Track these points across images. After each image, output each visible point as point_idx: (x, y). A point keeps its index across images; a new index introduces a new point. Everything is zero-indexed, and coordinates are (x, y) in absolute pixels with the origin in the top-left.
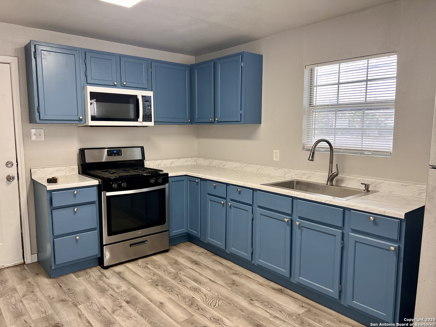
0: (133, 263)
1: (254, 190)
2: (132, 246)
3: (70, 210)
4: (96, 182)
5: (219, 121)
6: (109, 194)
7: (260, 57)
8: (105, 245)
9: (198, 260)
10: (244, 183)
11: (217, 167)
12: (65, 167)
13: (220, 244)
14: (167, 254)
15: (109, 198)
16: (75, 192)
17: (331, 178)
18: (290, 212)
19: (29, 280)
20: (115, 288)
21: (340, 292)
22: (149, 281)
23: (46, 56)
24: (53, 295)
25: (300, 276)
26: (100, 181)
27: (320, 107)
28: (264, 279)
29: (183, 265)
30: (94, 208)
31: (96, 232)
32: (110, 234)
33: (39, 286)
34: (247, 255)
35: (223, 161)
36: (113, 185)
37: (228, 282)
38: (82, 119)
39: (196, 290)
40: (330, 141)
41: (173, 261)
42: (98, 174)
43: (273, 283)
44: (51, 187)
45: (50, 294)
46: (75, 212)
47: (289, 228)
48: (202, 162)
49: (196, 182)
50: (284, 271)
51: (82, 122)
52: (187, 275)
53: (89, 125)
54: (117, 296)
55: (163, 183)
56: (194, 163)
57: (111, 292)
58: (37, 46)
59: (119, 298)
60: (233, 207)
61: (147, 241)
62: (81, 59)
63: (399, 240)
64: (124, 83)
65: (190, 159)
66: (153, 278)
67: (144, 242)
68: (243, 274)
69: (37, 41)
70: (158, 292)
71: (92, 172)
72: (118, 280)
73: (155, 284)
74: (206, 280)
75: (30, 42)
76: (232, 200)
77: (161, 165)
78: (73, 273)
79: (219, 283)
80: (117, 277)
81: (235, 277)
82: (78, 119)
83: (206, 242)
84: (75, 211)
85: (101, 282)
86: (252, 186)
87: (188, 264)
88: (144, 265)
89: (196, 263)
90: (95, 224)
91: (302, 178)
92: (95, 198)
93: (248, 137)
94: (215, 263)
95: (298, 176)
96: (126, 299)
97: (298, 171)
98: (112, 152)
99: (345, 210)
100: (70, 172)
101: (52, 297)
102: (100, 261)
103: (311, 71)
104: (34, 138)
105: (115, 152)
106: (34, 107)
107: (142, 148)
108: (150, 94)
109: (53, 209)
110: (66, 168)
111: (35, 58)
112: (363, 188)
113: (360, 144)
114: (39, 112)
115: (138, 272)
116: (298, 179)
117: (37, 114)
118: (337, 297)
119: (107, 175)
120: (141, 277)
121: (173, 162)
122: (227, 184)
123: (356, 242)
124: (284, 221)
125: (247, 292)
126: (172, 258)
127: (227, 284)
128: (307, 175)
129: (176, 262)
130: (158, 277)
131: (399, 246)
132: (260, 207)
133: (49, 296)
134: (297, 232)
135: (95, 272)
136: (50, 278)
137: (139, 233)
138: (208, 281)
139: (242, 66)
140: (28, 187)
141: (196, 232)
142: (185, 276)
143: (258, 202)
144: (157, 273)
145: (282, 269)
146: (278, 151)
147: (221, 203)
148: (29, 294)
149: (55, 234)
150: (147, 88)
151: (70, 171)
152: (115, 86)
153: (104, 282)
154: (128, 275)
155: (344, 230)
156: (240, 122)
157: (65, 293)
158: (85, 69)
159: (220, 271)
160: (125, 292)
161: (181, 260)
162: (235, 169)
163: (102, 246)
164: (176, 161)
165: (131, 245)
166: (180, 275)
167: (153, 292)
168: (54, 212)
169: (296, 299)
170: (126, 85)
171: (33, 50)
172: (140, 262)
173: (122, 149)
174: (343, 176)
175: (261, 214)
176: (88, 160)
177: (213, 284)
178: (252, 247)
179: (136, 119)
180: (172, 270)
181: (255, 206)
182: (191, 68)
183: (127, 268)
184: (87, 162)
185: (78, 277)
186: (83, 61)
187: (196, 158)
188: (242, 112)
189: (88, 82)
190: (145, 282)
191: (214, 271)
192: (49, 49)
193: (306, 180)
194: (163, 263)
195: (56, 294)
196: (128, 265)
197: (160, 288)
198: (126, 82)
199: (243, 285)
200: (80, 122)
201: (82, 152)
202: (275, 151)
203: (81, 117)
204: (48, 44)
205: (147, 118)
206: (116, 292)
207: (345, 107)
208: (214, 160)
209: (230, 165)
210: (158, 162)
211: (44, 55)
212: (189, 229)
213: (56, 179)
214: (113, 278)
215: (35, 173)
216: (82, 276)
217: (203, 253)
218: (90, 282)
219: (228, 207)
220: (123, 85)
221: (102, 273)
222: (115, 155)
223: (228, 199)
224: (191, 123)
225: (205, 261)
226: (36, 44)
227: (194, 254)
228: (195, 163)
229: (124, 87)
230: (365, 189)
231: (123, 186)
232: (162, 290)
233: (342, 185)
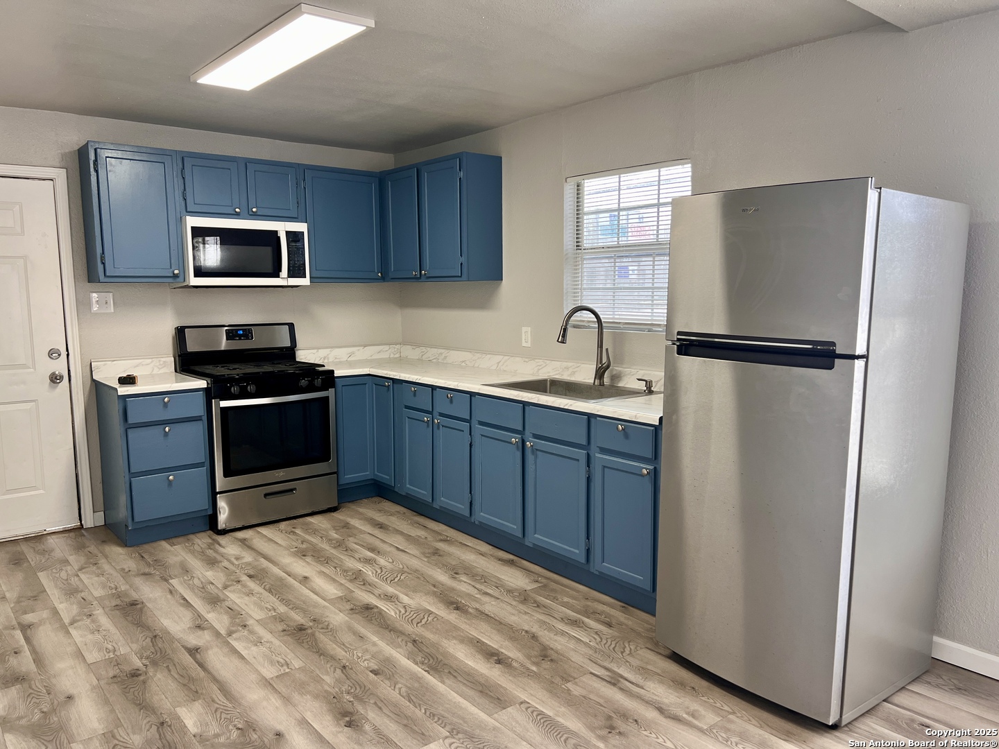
0: (271, 526)
1: (472, 394)
2: (267, 497)
3: (156, 431)
4: (202, 384)
5: (427, 275)
6: (224, 404)
7: (498, 160)
8: (220, 493)
9: (386, 522)
10: (456, 383)
11: (435, 360)
12: (150, 360)
13: (423, 493)
14: (335, 514)
15: (224, 410)
16: (166, 400)
17: (600, 373)
18: (520, 428)
19: (89, 549)
20: (233, 559)
21: (588, 551)
22: (292, 550)
23: (114, 166)
24: (129, 567)
25: (535, 534)
26: (209, 382)
27: (590, 251)
28: (491, 547)
29: (357, 528)
30: (199, 429)
31: (204, 471)
32: (227, 473)
33: (106, 557)
34: (463, 507)
35: (443, 351)
36: (232, 389)
37: (427, 551)
38: (177, 274)
39: (368, 561)
40: (597, 310)
41: (342, 524)
42: (207, 371)
43: (502, 552)
44: (124, 390)
45: (126, 567)
46: (166, 434)
47: (519, 454)
48: (410, 352)
49: (385, 386)
50: (513, 527)
51: (178, 280)
52: (360, 543)
53: (191, 284)
54: (234, 569)
55: (325, 387)
56: (395, 355)
57: (226, 563)
58: (98, 150)
59: (238, 571)
60: (443, 426)
61: (295, 489)
62: (175, 169)
63: (655, 459)
64: (254, 210)
65: (386, 347)
66: (301, 546)
67: (291, 490)
68: (457, 541)
69: (99, 142)
70: (304, 564)
71: (198, 369)
72: (240, 549)
73: (302, 554)
74: (388, 549)
75: (87, 143)
76: (441, 415)
77: (328, 359)
78: (164, 539)
79: (411, 553)
80: (240, 545)
81: (441, 545)
82: (172, 275)
83: (404, 494)
84: (165, 432)
85: (211, 551)
86: (468, 388)
87: (367, 528)
88: (289, 529)
89: (381, 526)
90: (202, 456)
91: (562, 375)
92: (200, 410)
93: (484, 303)
94: (415, 527)
95: (558, 372)
96: (249, 572)
97: (557, 364)
98: (234, 333)
99: (590, 417)
100: (160, 369)
101: (127, 570)
102: (211, 522)
103: (578, 186)
104: (95, 308)
105: (241, 332)
106: (96, 254)
107: (291, 326)
108: (301, 227)
109: (128, 426)
110: (152, 362)
111: (97, 171)
112: (642, 386)
113: (650, 314)
114: (104, 264)
115: (276, 539)
116: (558, 377)
117: (100, 267)
118: (583, 560)
119: (221, 371)
120: (280, 545)
121: (353, 353)
122: (433, 388)
123: (604, 467)
124: (511, 443)
125: (454, 563)
126: (340, 520)
127: (424, 554)
128: (571, 370)
129: (347, 526)
130: (309, 545)
131: (655, 468)
132: (481, 423)
133: (123, 569)
134: (530, 458)
135: (202, 540)
136: (126, 546)
137: (280, 474)
138: (393, 550)
139: (460, 179)
140: (87, 393)
141: (388, 477)
142: (355, 543)
143: (479, 415)
144: (308, 540)
145: (511, 525)
146: (529, 329)
147: (424, 421)
148: (89, 567)
149: (132, 471)
150: (296, 216)
151: (160, 367)
152: (237, 215)
153: (216, 551)
154: (259, 543)
155: (590, 450)
156: (461, 277)
157: (149, 565)
158: (183, 188)
159: (419, 537)
160: (248, 564)
161: (355, 522)
162: (463, 364)
163: (214, 494)
164: (359, 350)
165: (266, 495)
166: (347, 543)
167: (295, 564)
168: (130, 431)
169: (529, 571)
170: (258, 213)
171: (92, 157)
172: (283, 525)
173: (253, 328)
174: (620, 369)
175: (482, 435)
176: (192, 347)
177: (400, 553)
178: (471, 493)
179: (276, 273)
180: (336, 536)
181: (474, 422)
182: (381, 180)
183: (259, 532)
184: (189, 350)
185: (172, 545)
186: (180, 172)
187: (398, 346)
188: (463, 259)
189: (188, 210)
190: (286, 552)
191: (408, 538)
192: (119, 154)
193: (569, 378)
194: (323, 526)
195: (135, 566)
196: (262, 530)
197: (309, 559)
198: (256, 207)
199: (449, 554)
200: (175, 280)
201: (180, 332)
202: (524, 329)
203: (176, 272)
204: (117, 146)
205: (296, 271)
206: (233, 564)
207: (626, 251)
208: (429, 349)
209: (455, 356)
210: (323, 353)
211: (111, 165)
212: (376, 473)
213: (134, 377)
214: (233, 546)
215: (98, 370)
216: (179, 544)
217: (398, 512)
218: (192, 552)
219: (435, 427)
220: (252, 213)
221: (213, 540)
222: (240, 339)
223: (435, 413)
224: (383, 279)
225: (398, 524)
226: (97, 146)
227: (382, 514)
228: (397, 355)
229: (255, 216)
230: (645, 388)
231: (249, 390)
232: (311, 562)
233: (620, 385)
